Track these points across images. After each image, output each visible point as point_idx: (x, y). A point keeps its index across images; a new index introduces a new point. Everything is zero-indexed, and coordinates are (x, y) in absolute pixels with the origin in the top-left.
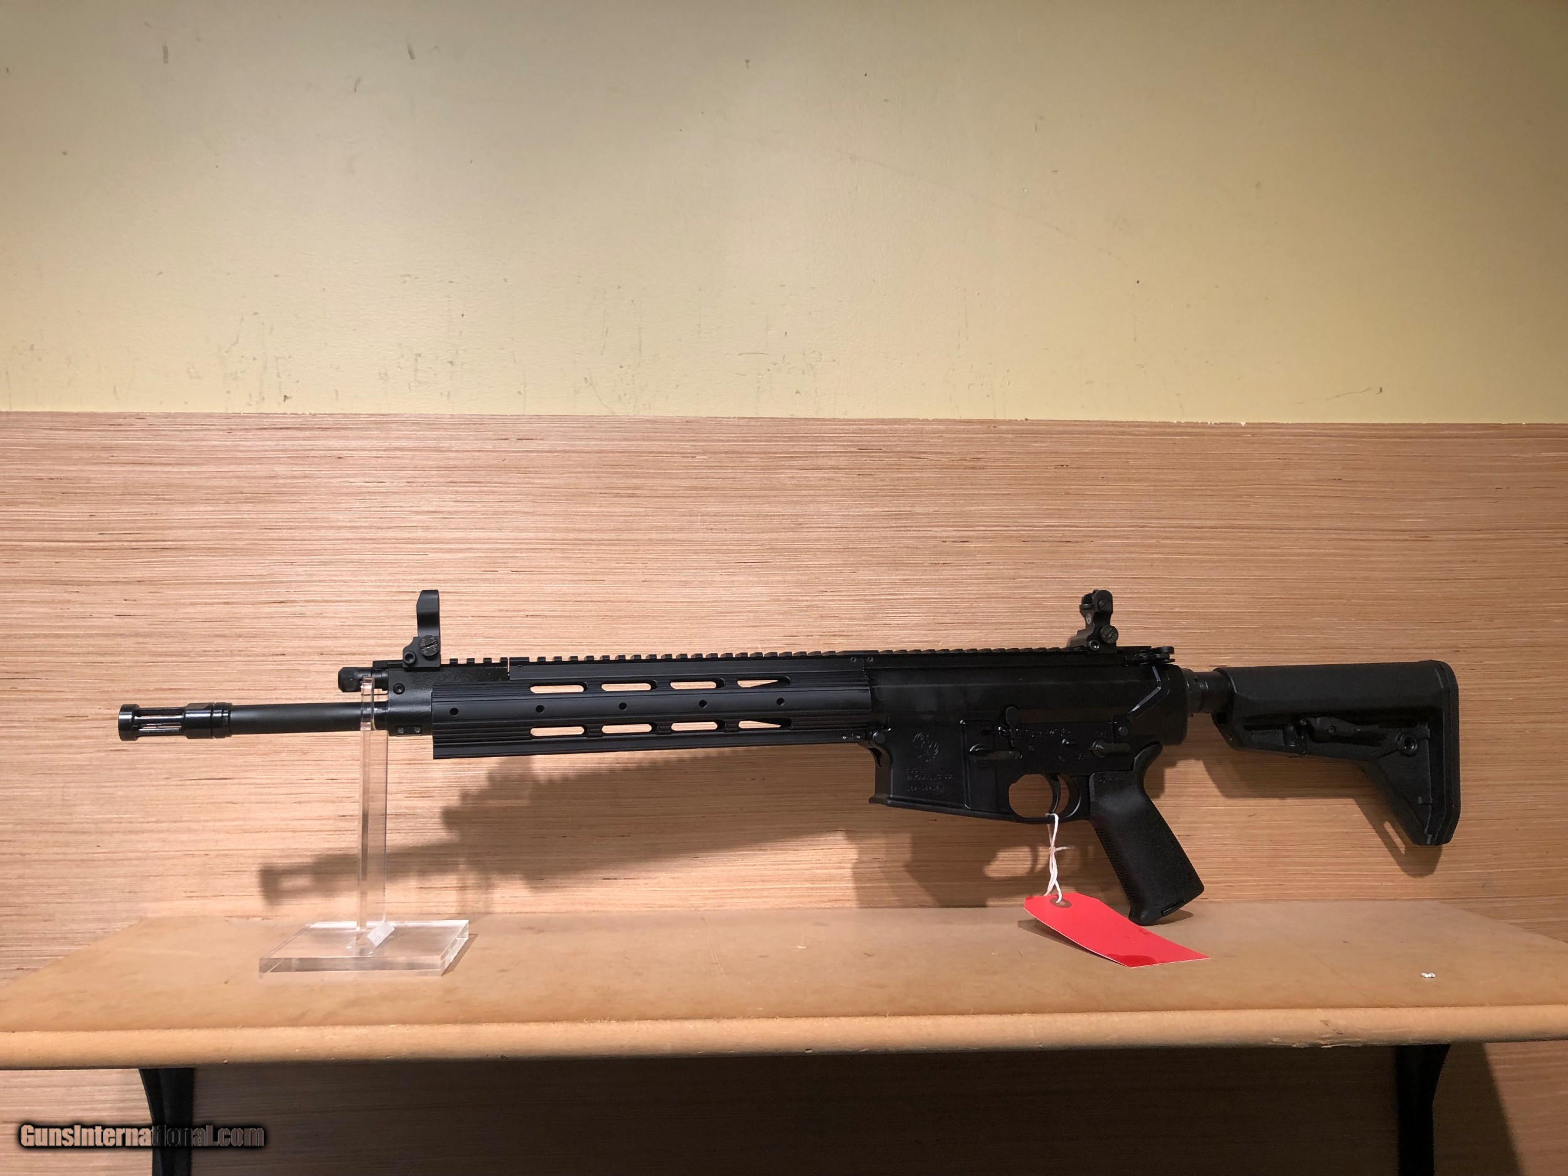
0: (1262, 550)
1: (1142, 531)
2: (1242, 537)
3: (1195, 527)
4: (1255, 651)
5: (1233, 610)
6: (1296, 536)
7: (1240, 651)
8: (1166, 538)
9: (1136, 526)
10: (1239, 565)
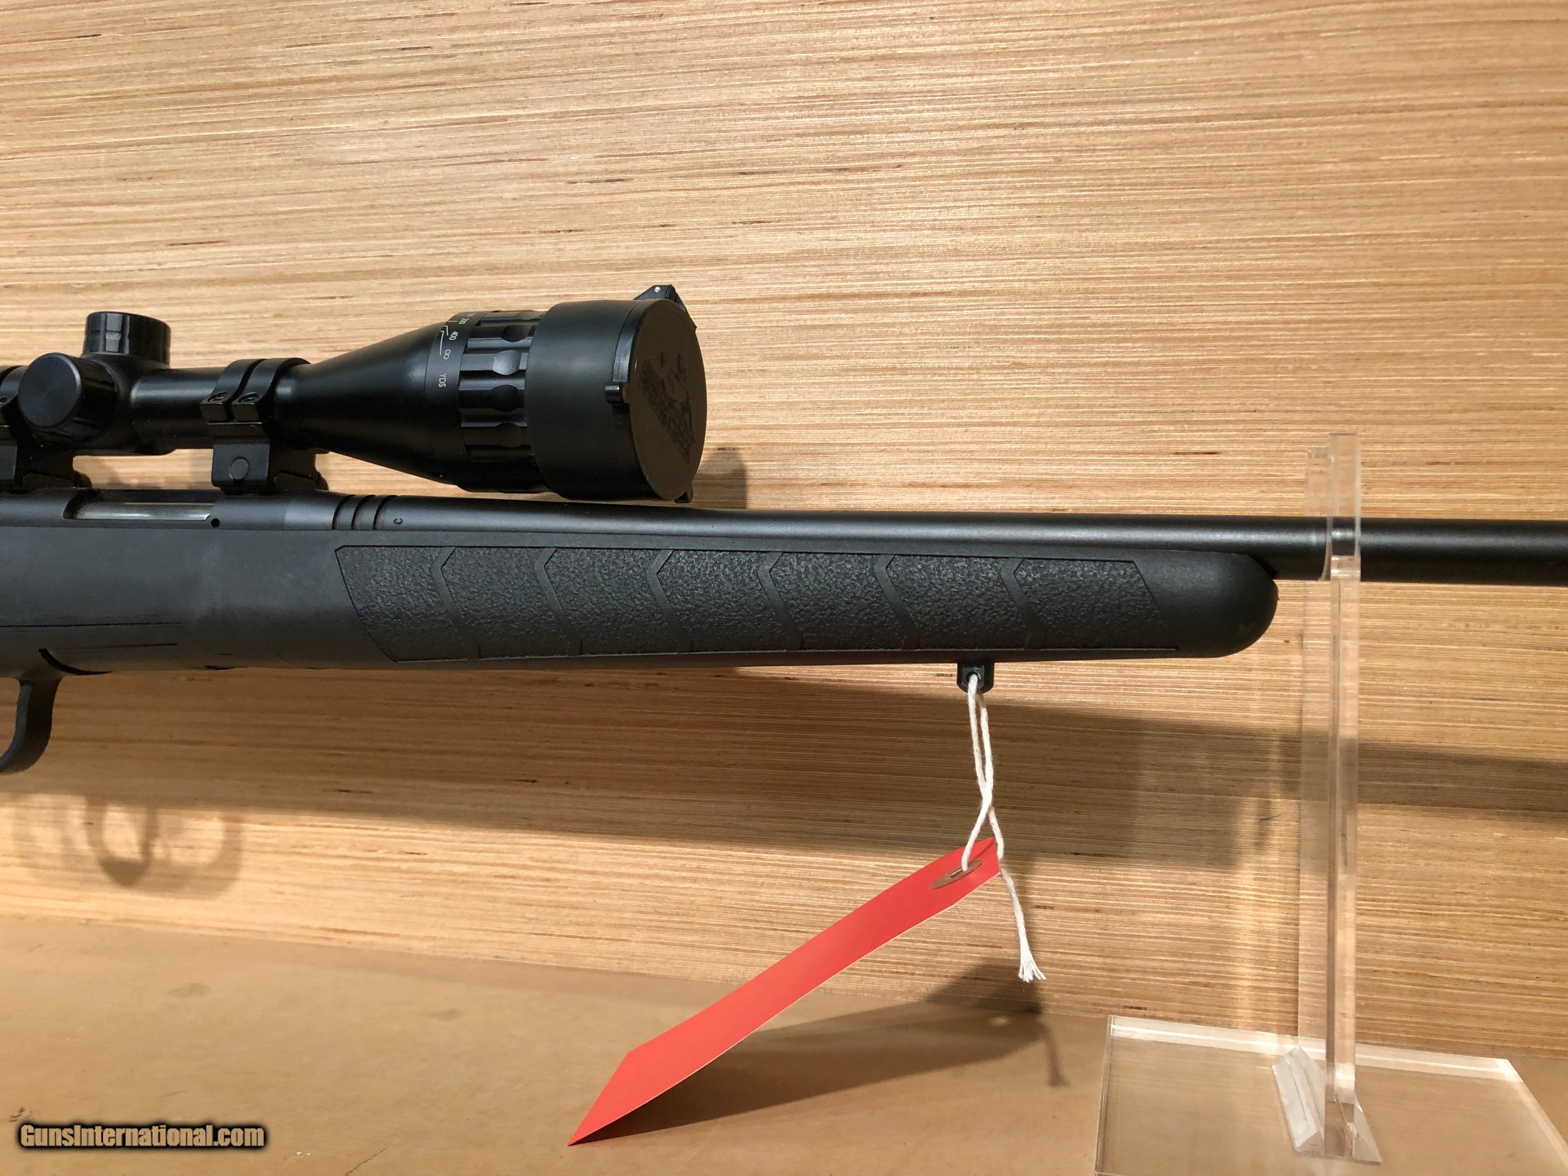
0: (1329, 167)
1: (1020, 137)
2: (1278, 137)
3: (1153, 121)
4: (1296, 417)
5: (1244, 318)
6: (1429, 125)
7: (1256, 416)
8: (1080, 149)
9: (1006, 126)
10: (1265, 205)
